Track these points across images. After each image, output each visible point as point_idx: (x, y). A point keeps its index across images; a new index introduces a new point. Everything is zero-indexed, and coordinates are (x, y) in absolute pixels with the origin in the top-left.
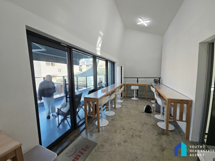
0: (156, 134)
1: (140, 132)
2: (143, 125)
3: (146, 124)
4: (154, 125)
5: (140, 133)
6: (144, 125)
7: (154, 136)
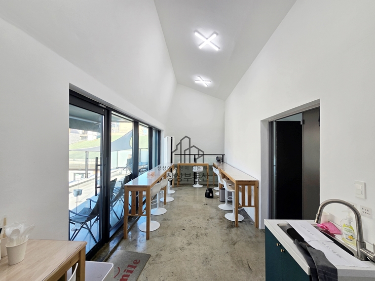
0: (225, 228)
1: (206, 229)
2: (208, 220)
3: (212, 218)
4: (221, 219)
5: (206, 231)
6: (210, 220)
7: (223, 231)
